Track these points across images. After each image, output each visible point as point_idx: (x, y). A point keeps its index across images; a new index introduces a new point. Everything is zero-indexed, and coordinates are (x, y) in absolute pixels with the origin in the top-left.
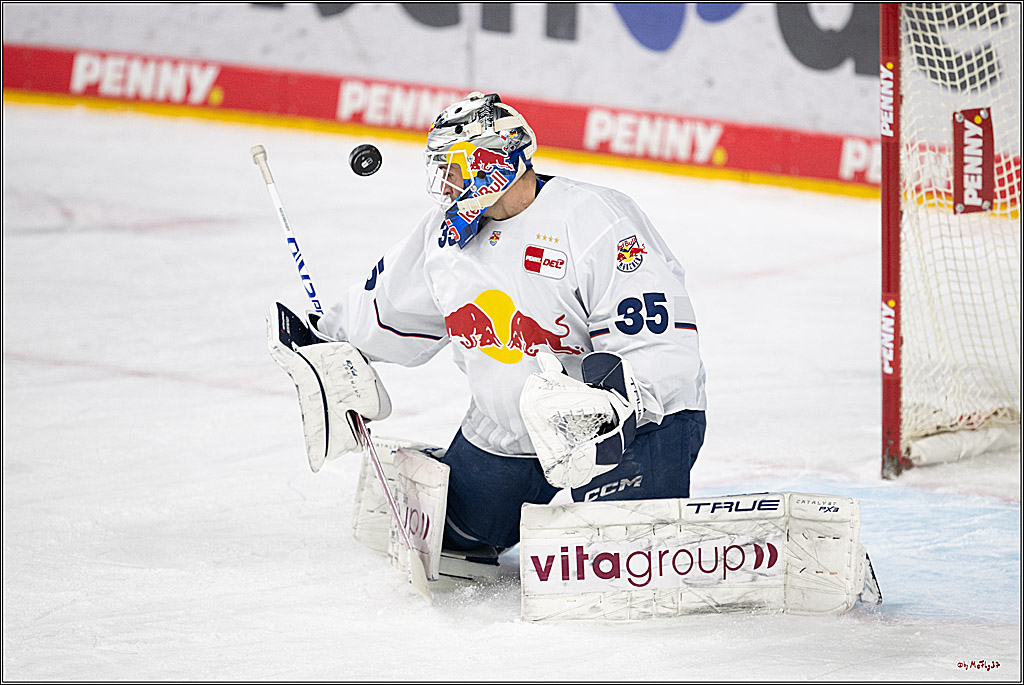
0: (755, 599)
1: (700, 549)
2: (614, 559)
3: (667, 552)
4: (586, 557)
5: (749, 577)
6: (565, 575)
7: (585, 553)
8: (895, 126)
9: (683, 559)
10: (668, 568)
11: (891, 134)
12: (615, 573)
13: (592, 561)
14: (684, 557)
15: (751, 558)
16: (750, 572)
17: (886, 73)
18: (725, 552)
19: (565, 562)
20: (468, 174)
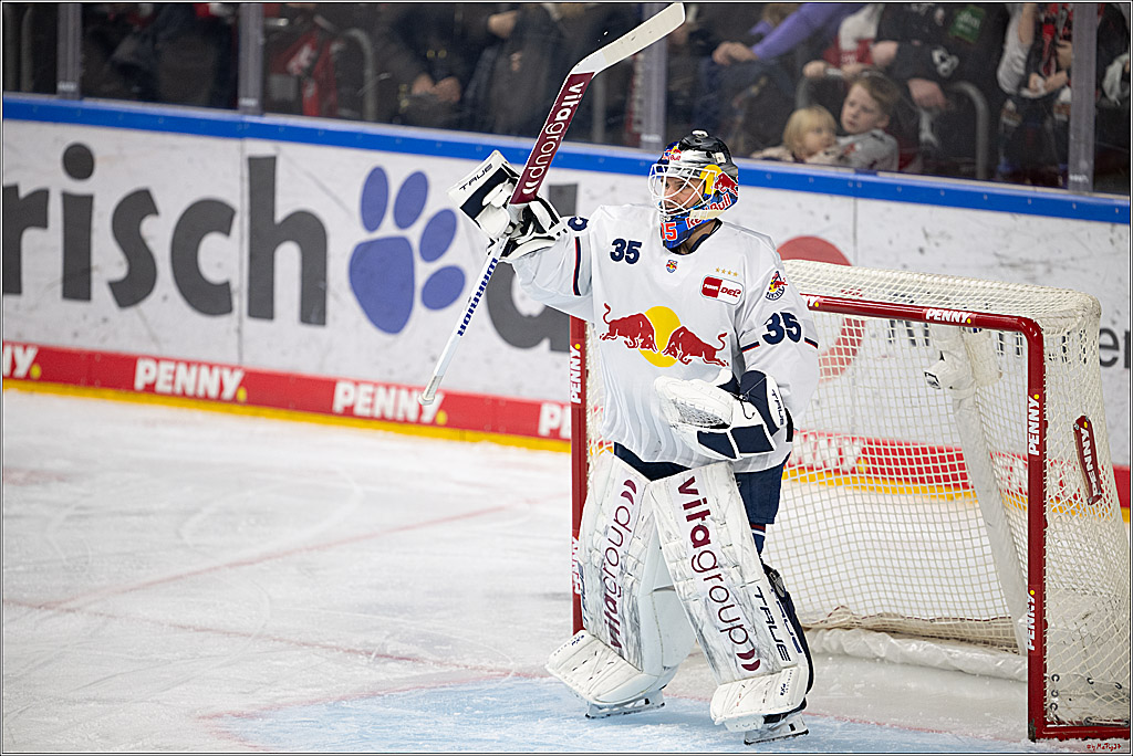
0: (717, 661)
1: (733, 605)
2: (706, 541)
3: (722, 580)
4: (703, 519)
5: (730, 651)
6: (686, 507)
8: (582, 395)
9: (721, 594)
10: (710, 584)
11: (579, 401)
12: (697, 544)
15: (744, 649)
18: (740, 627)
19: (698, 503)
20: (711, 190)
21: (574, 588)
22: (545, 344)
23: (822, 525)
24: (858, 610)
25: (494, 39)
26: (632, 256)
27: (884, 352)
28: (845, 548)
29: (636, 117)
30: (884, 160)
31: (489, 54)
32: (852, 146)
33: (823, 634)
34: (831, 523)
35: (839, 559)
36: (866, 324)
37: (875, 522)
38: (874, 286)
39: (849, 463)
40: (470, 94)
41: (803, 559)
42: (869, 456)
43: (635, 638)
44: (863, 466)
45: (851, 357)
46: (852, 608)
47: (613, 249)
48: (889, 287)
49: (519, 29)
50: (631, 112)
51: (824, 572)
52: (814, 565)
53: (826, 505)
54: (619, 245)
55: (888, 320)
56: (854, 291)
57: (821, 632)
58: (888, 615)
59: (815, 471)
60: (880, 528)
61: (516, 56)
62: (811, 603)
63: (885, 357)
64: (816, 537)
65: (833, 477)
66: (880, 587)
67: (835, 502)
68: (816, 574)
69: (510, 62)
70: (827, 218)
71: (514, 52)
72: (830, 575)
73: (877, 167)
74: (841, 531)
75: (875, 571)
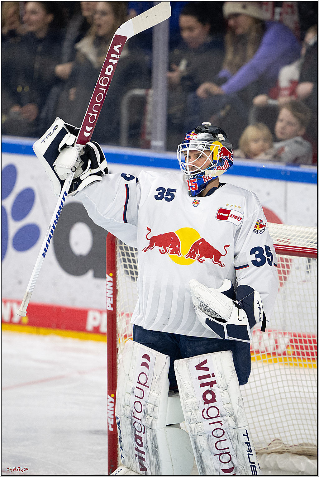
1: (226, 440)
2: (213, 400)
3: (222, 425)
4: (212, 386)
5: (217, 467)
6: (200, 378)
7: (213, 385)
8: (114, 305)
9: (220, 433)
10: (214, 427)
11: (112, 309)
12: (206, 402)
13: (210, 389)
14: (221, 433)
15: (226, 467)
16: (220, 467)
17: (109, 278)
18: (227, 453)
19: (208, 376)
20: (217, 158)
21: (108, 427)
22: (90, 274)
23: (265, 388)
24: (287, 441)
25: (58, 80)
26: (169, 197)
27: (304, 278)
28: (279, 402)
29: (148, 129)
30: (303, 156)
31: (55, 90)
32: (282, 149)
33: (265, 457)
34: (270, 387)
35: (276, 409)
36: (292, 261)
37: (298, 386)
38: (298, 237)
39: (282, 348)
40: (43, 115)
41: (253, 409)
42: (294, 344)
43: (155, 460)
44: (290, 350)
45: (283, 281)
46: (284, 440)
47: (157, 193)
48: (307, 238)
49: (74, 74)
50: (144, 127)
51: (266, 417)
52: (259, 413)
53: (268, 375)
54: (161, 191)
55: (307, 258)
56: (286, 240)
57: (264, 455)
58: (306, 445)
59: (261, 354)
60: (301, 389)
61: (72, 91)
62: (258, 437)
63: (305, 281)
64: (261, 395)
65: (272, 357)
66: (301, 427)
67: (273, 373)
68: (261, 418)
69: (68, 94)
70: (268, 194)
71: (71, 88)
72: (270, 419)
73: (299, 161)
74: (277, 391)
75: (298, 417)
